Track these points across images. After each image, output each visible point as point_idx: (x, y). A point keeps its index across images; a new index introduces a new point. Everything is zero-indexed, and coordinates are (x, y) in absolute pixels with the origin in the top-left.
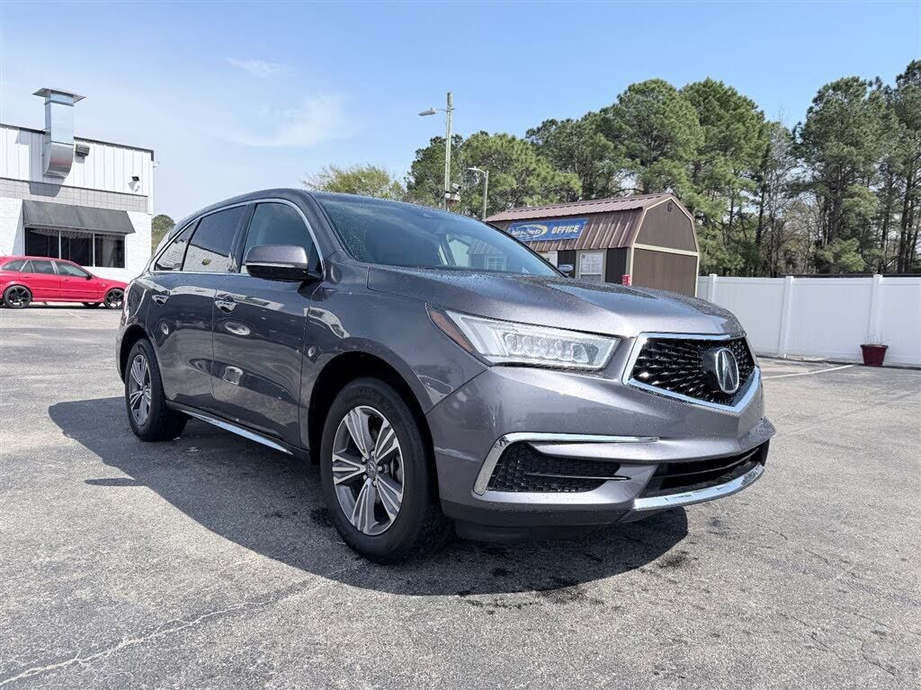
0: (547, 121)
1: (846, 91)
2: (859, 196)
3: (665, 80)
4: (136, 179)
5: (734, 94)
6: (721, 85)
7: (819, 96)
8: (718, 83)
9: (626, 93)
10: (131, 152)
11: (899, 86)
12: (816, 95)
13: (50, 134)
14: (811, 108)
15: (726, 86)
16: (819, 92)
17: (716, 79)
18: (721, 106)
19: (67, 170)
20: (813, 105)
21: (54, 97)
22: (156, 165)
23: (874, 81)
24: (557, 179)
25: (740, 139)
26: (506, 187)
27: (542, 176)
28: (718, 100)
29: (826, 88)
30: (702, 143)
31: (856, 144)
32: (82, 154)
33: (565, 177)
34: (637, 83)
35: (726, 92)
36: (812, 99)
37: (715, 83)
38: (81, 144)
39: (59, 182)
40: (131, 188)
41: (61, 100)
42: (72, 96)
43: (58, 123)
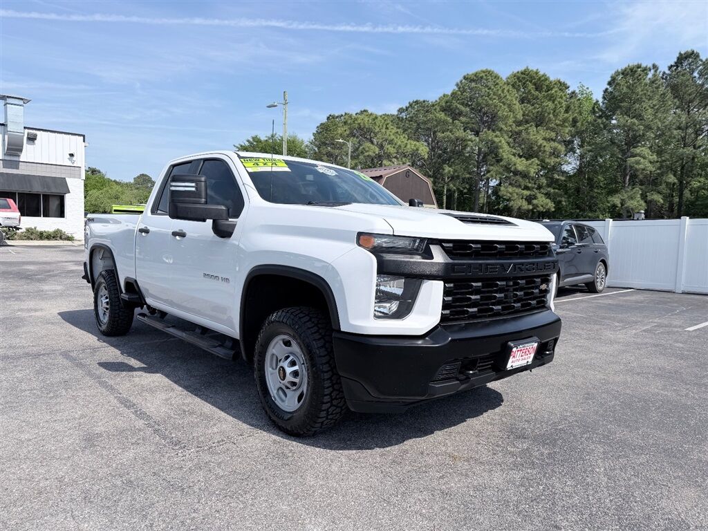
0: (413, 102)
1: (633, 75)
2: (640, 156)
3: (492, 70)
4: (72, 155)
5: (546, 79)
6: (537, 73)
7: (612, 80)
8: (535, 70)
9: (461, 81)
10: (68, 136)
11: (672, 72)
12: (609, 79)
13: (7, 125)
14: (607, 89)
16: (611, 77)
18: (537, 89)
19: (21, 151)
20: (608, 87)
21: (9, 101)
22: (87, 145)
23: (652, 67)
24: (408, 146)
25: (549, 114)
26: (370, 153)
27: (398, 144)
28: (535, 84)
29: (617, 73)
30: (520, 117)
31: (639, 117)
32: (32, 139)
33: (415, 145)
34: (470, 73)
35: (540, 78)
36: (606, 83)
37: (532, 71)
38: (31, 132)
39: (16, 158)
40: (69, 162)
41: (14, 103)
42: (22, 99)
43: (12, 118)
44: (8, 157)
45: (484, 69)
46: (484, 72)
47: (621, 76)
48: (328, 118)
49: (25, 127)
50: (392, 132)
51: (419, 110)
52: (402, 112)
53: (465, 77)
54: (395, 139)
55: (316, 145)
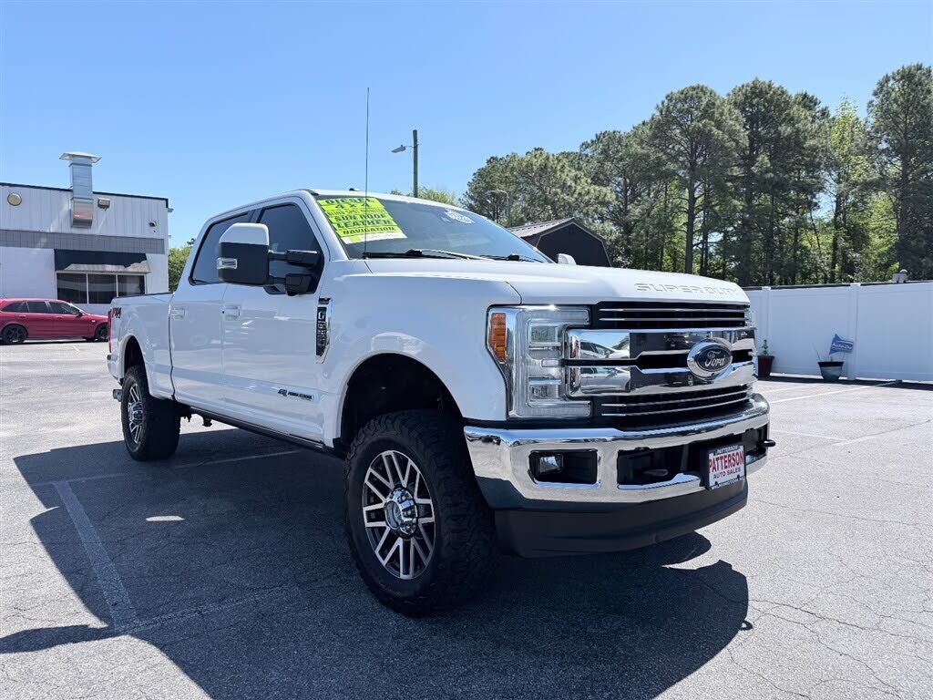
0: (601, 134)
3: (705, 85)
6: (770, 86)
7: (879, 88)
8: (767, 82)
10: (147, 201)
12: (876, 87)
13: (73, 191)
14: (871, 102)
15: (776, 85)
16: (878, 84)
17: (764, 79)
19: (90, 222)
20: (874, 98)
21: (75, 160)
24: (592, 193)
27: (578, 191)
28: (766, 100)
29: (887, 79)
33: (601, 191)
34: (675, 91)
35: (774, 92)
37: (764, 83)
38: (102, 198)
39: (85, 232)
40: (149, 233)
41: (81, 164)
42: (90, 157)
43: (79, 181)
44: (75, 231)
45: (695, 85)
46: (694, 89)
47: (892, 82)
48: (489, 162)
49: (94, 193)
50: (568, 175)
51: (608, 144)
52: (586, 148)
53: (667, 96)
54: (573, 185)
55: (472, 198)
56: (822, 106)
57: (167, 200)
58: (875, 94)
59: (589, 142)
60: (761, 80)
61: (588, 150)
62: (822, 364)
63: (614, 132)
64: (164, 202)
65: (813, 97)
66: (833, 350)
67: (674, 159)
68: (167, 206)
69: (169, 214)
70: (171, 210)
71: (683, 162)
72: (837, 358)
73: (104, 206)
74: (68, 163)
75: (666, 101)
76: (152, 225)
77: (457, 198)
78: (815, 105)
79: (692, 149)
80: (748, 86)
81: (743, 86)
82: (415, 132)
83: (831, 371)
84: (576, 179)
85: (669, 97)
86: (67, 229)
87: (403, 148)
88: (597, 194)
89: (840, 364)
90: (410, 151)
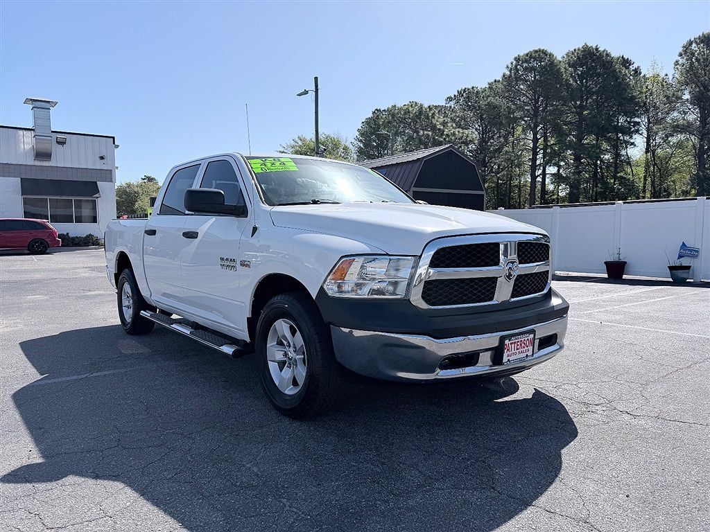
0: (461, 90)
3: (545, 49)
5: (609, 55)
6: (597, 49)
7: (684, 51)
9: (512, 63)
10: (97, 139)
12: (681, 50)
14: (678, 61)
15: (601, 49)
16: (684, 47)
17: (592, 44)
19: (50, 155)
20: (679, 58)
21: (35, 104)
29: (690, 43)
34: (521, 54)
36: (678, 53)
37: (592, 47)
38: (59, 136)
39: (46, 164)
40: (99, 165)
41: (41, 106)
42: (48, 102)
43: (39, 122)
44: (38, 163)
45: (537, 49)
46: (536, 52)
47: (694, 45)
48: (374, 113)
49: (52, 132)
50: (438, 120)
51: (468, 97)
52: (450, 101)
53: (515, 59)
54: (442, 128)
55: (361, 141)
56: (635, 66)
57: (114, 138)
58: (680, 55)
59: (453, 97)
60: (589, 45)
61: (451, 103)
62: (671, 268)
63: (473, 88)
64: (112, 139)
65: (628, 59)
66: (680, 257)
67: (520, 108)
68: (114, 143)
69: (116, 150)
70: (117, 146)
71: (528, 110)
72: (685, 262)
73: (62, 143)
74: (31, 106)
75: (515, 62)
76: (102, 158)
77: (349, 141)
78: (630, 65)
79: (535, 100)
80: (579, 50)
81: (575, 50)
82: (316, 79)
83: (681, 274)
84: (444, 124)
85: (517, 59)
86: (31, 161)
87: (306, 92)
88: (461, 135)
89: (688, 268)
90: (312, 95)
